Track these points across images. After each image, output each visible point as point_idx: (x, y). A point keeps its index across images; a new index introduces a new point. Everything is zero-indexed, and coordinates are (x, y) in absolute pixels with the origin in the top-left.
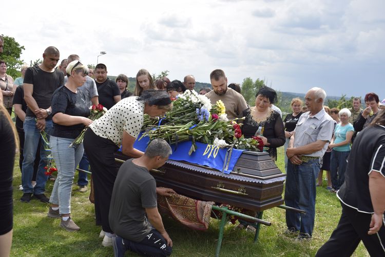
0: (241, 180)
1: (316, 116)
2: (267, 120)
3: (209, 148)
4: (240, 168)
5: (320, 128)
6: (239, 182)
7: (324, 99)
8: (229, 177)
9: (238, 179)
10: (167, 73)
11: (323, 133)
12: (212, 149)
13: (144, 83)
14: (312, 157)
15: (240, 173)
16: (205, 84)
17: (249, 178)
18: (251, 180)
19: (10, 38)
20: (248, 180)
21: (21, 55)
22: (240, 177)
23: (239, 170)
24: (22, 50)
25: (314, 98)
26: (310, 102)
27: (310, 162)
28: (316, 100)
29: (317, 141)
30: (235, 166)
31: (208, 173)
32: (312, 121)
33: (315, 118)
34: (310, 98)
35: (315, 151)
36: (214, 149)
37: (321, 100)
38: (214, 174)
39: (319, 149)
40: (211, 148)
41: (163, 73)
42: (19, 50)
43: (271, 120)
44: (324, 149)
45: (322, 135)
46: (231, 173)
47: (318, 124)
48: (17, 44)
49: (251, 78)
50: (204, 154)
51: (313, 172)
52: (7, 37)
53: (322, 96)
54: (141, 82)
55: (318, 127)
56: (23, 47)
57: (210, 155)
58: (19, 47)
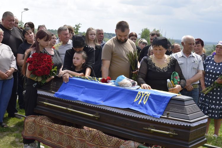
0: (170, 124)
2: (168, 65)
3: (139, 95)
4: (169, 112)
6: (168, 125)
8: (159, 121)
9: (167, 123)
10: (80, 26)
12: (142, 97)
15: (170, 117)
16: (111, 34)
17: (178, 122)
18: (179, 123)
20: (176, 123)
22: (169, 120)
23: (168, 114)
30: (165, 110)
31: (140, 117)
36: (144, 96)
38: (145, 118)
40: (141, 95)
41: (76, 26)
43: (171, 65)
46: (161, 117)
49: (148, 29)
50: (135, 100)
57: (140, 101)
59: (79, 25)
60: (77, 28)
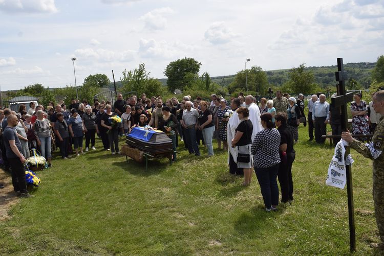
19: (191, 59)
21: (200, 69)
42: (198, 66)
48: (196, 62)
52: (189, 59)
56: (200, 64)
58: (198, 64)
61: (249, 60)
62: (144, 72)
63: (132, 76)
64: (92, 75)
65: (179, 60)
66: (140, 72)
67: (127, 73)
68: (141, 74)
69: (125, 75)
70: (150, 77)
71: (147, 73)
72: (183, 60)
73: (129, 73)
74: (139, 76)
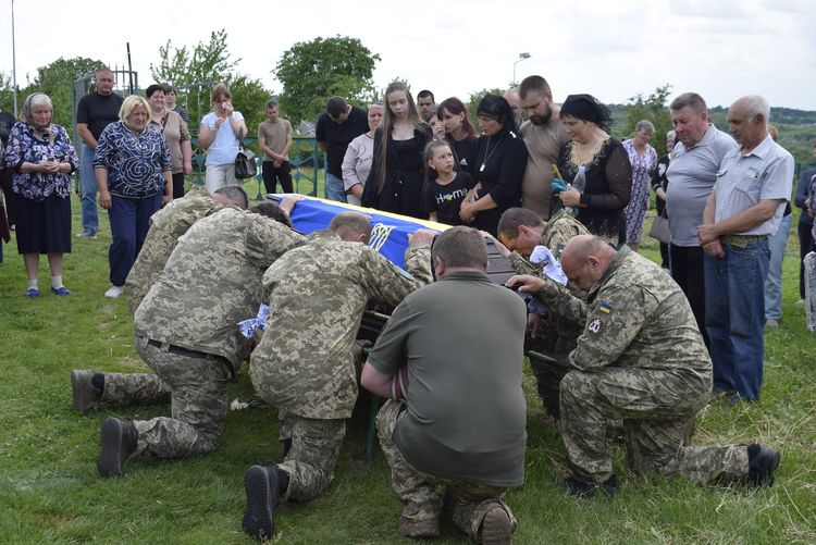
1: (755, 151)
2: (595, 158)
5: (765, 175)
7: (767, 115)
10: (669, 90)
11: (771, 184)
13: (399, 106)
14: (753, 237)
19: (352, 40)
24: (376, 61)
25: (746, 117)
26: (738, 127)
27: (751, 247)
28: (750, 120)
29: (761, 202)
32: (748, 163)
33: (753, 156)
34: (737, 118)
35: (758, 223)
37: (760, 118)
39: (766, 216)
41: (659, 91)
42: (370, 63)
44: (777, 217)
45: (770, 188)
47: (761, 166)
48: (366, 51)
51: (758, 267)
52: (347, 39)
53: (761, 110)
54: (394, 103)
55: (761, 173)
56: (376, 57)
58: (370, 56)
59: (665, 88)
60: (661, 96)
61: (526, 56)
62: (222, 55)
63: (188, 64)
64: (66, 59)
65: (320, 39)
66: (212, 57)
67: (172, 54)
68: (213, 62)
69: (165, 57)
70: (237, 72)
71: (229, 61)
72: (333, 40)
73: (180, 55)
74: (208, 66)
